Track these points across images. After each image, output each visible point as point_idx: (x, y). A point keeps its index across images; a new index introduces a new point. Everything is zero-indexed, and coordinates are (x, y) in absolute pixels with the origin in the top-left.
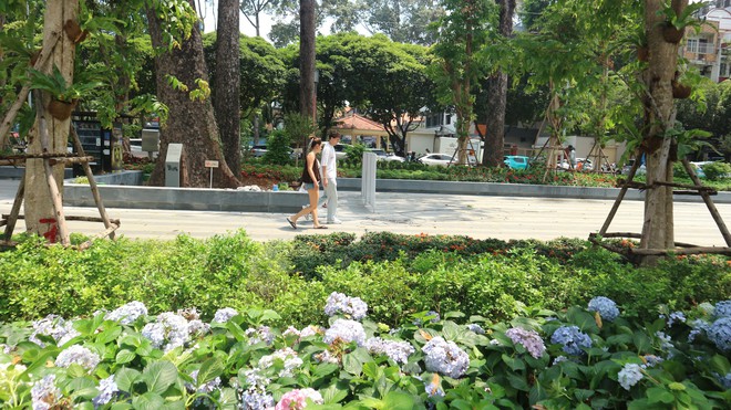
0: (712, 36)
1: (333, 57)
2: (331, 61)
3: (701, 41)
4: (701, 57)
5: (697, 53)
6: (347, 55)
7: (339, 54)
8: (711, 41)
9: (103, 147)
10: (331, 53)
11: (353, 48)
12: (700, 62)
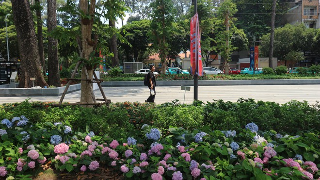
0: (316, 7)
1: (134, 30)
2: (134, 32)
3: (311, 10)
4: (311, 17)
5: (309, 15)
6: (140, 29)
7: (136, 29)
8: (316, 10)
9: (8, 74)
10: (134, 29)
11: (143, 26)
12: (310, 20)
